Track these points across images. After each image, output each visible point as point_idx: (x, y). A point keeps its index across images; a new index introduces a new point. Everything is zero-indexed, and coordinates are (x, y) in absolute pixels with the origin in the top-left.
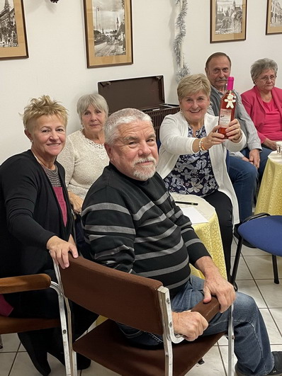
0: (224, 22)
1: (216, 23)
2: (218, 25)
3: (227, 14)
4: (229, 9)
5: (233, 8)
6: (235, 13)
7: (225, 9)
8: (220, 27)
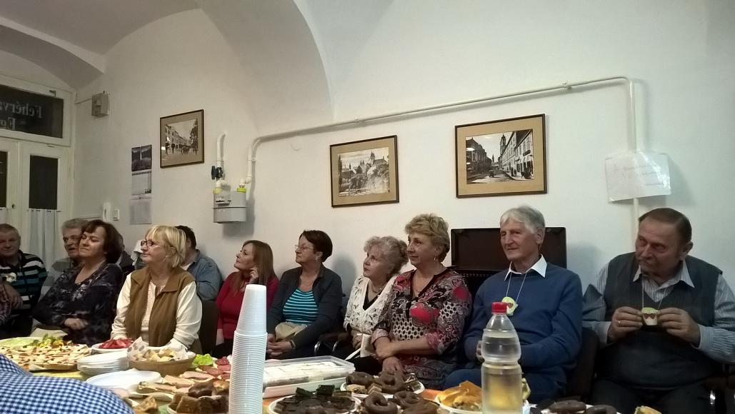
0: (354, 181)
1: (340, 182)
2: (344, 185)
3: (359, 170)
4: (362, 163)
5: (371, 162)
6: (374, 168)
7: (355, 165)
8: (347, 187)
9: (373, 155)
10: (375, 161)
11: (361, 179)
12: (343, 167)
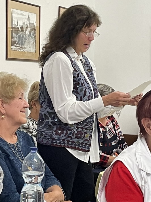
9: (29, 17)
10: (30, 23)
11: (23, 36)
12: (14, 23)
